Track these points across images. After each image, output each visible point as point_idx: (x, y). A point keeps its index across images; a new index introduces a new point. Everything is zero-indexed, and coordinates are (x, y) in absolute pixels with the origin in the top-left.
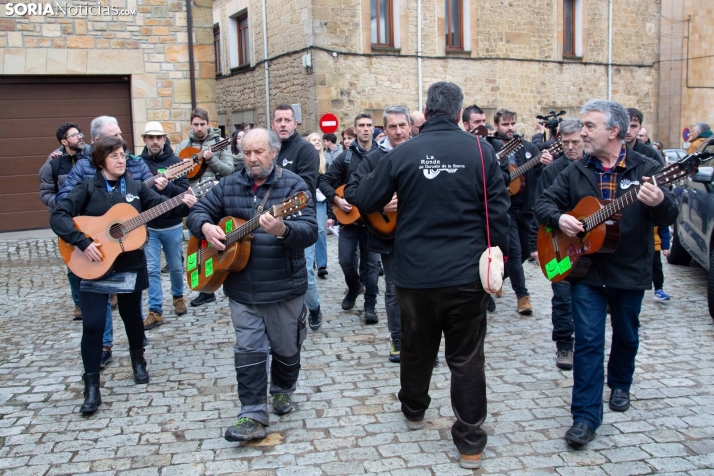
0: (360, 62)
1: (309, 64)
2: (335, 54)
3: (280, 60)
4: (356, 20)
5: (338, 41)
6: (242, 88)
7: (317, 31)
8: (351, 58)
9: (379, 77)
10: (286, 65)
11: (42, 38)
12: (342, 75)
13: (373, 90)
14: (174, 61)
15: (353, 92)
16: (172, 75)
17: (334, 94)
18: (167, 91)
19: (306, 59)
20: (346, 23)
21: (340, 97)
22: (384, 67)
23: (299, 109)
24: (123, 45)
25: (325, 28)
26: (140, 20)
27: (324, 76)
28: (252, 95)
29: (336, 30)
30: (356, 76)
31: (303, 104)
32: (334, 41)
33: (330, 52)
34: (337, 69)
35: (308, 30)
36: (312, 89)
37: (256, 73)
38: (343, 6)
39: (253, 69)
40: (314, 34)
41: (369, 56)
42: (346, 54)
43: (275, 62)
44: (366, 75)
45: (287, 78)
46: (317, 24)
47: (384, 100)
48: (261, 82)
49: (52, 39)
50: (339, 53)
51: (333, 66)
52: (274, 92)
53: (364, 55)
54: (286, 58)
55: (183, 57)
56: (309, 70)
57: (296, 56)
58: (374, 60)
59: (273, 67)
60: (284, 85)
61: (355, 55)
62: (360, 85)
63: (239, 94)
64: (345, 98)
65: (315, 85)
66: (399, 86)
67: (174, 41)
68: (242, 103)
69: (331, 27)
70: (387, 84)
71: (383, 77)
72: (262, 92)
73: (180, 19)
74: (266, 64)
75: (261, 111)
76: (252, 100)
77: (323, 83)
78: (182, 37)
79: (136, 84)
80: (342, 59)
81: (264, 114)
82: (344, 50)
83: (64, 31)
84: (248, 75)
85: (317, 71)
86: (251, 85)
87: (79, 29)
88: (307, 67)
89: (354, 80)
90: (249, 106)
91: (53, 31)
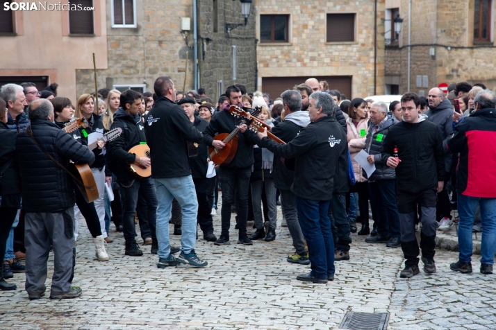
0: (465, 53)
1: (433, 54)
2: (449, 48)
3: (418, 47)
4: (464, 27)
5: (452, 40)
6: (392, 59)
7: (439, 35)
8: (460, 50)
9: (478, 60)
10: (421, 51)
11: (324, 63)
12: (453, 60)
13: (474, 68)
14: (369, 70)
15: (460, 70)
16: (368, 75)
17: (448, 71)
18: (365, 81)
19: (432, 51)
20: (458, 30)
21: (451, 73)
22: (482, 54)
23: (427, 79)
24: (351, 64)
25: (444, 33)
26: (357, 55)
27: (442, 61)
28: (399, 65)
29: (450, 34)
30: (462, 60)
31: (429, 77)
32: (449, 40)
33: (446, 47)
34: (450, 57)
35: (434, 34)
36: (434, 68)
37: (403, 52)
38: (456, 19)
39: (401, 49)
40: (437, 37)
41: (472, 48)
42: (457, 48)
43: (415, 47)
44: (469, 59)
45: (421, 59)
46: (439, 31)
47: (481, 74)
48: (405, 58)
49: (327, 63)
50: (452, 48)
51: (448, 55)
52: (413, 66)
53: (468, 48)
54: (421, 47)
55: (372, 68)
56: (433, 57)
57: (427, 47)
58: (475, 50)
59: (413, 50)
60: (419, 63)
61: (463, 48)
62: (465, 66)
63: (390, 63)
64: (455, 74)
65: (436, 66)
66: (492, 65)
67: (369, 62)
68: (392, 69)
69: (448, 33)
70: (483, 64)
71: (480, 60)
72: (406, 65)
73: (372, 54)
74: (409, 48)
75: (404, 77)
76: (399, 69)
77: (441, 65)
78: (372, 61)
79: (355, 79)
80: (453, 51)
81: (406, 79)
82: (455, 45)
83: (331, 60)
84: (397, 51)
85: (438, 59)
86: (399, 59)
87: (336, 59)
88: (432, 56)
89: (461, 63)
90: (397, 73)
91: (327, 60)
